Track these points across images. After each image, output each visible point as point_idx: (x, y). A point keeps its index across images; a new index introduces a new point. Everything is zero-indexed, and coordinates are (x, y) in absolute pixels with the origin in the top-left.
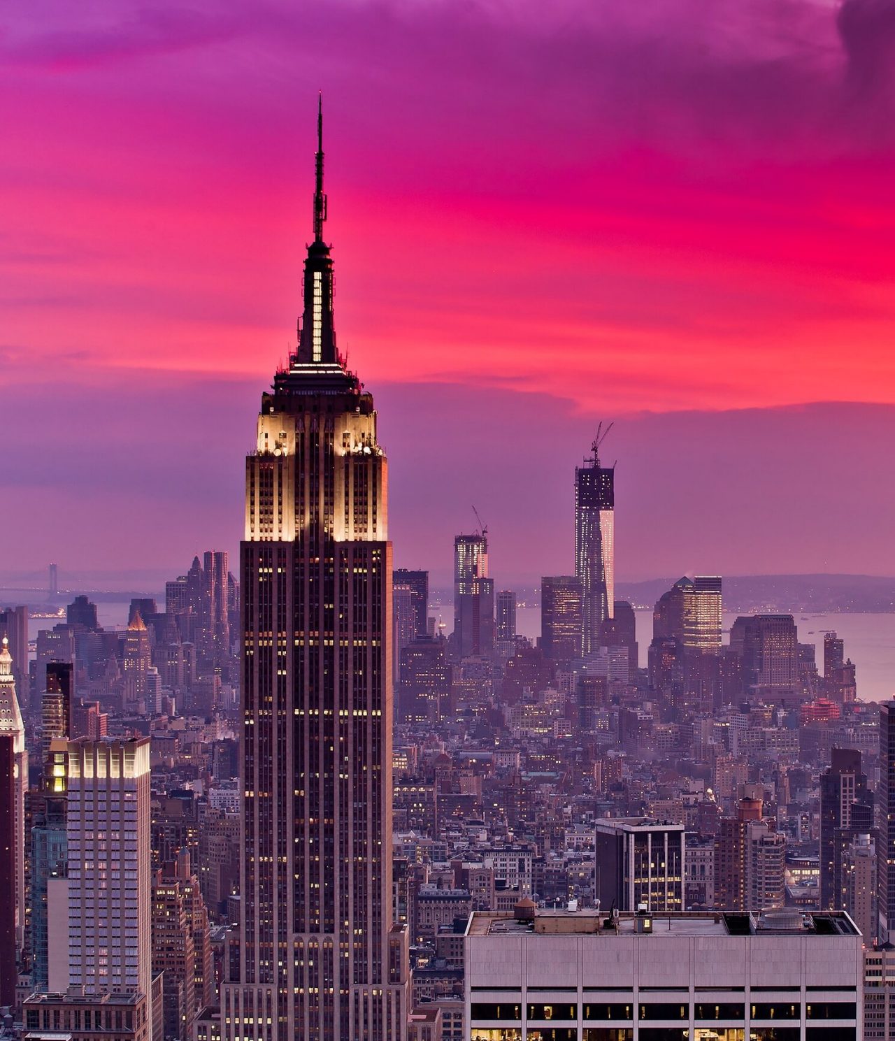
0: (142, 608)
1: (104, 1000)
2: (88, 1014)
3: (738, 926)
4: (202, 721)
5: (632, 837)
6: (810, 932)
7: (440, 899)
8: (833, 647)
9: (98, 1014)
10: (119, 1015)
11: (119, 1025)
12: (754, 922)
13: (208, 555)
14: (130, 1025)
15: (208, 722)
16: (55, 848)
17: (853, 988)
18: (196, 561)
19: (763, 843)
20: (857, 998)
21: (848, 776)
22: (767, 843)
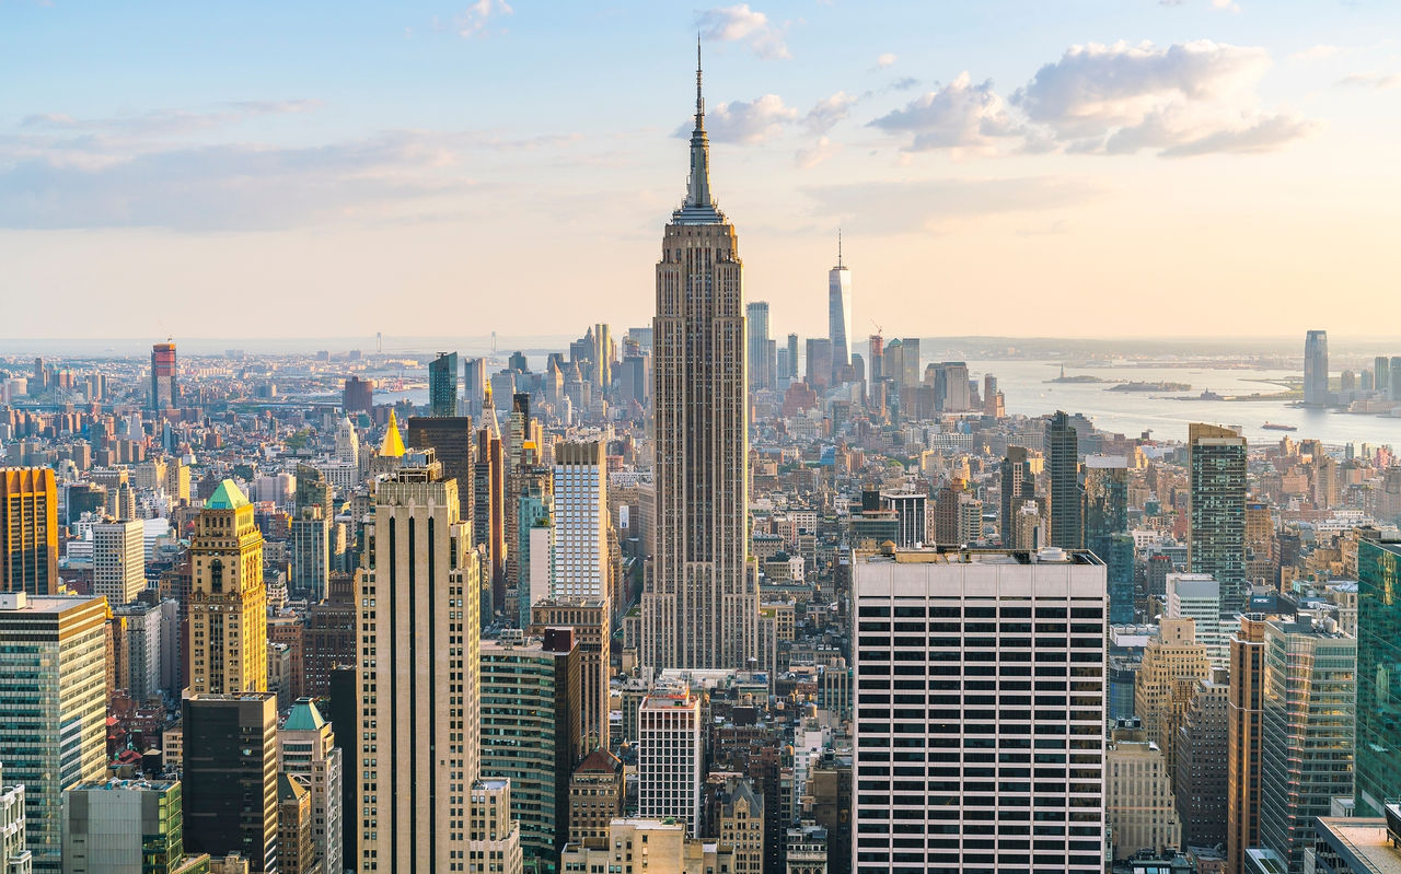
0: (556, 358)
1: (582, 605)
2: (572, 613)
3: (1023, 558)
4: (599, 429)
5: (894, 501)
6: (1072, 563)
7: (764, 540)
8: (990, 382)
9: (579, 613)
10: (592, 613)
11: (592, 621)
12: (1033, 557)
13: (597, 326)
14: (599, 620)
15: (603, 430)
16: (534, 509)
17: (1101, 599)
18: (589, 331)
19: (968, 505)
20: (1103, 605)
21: (1018, 464)
22: (971, 506)
